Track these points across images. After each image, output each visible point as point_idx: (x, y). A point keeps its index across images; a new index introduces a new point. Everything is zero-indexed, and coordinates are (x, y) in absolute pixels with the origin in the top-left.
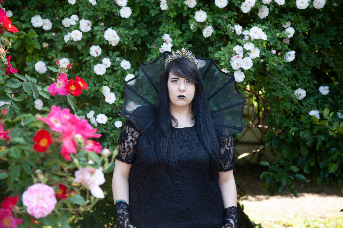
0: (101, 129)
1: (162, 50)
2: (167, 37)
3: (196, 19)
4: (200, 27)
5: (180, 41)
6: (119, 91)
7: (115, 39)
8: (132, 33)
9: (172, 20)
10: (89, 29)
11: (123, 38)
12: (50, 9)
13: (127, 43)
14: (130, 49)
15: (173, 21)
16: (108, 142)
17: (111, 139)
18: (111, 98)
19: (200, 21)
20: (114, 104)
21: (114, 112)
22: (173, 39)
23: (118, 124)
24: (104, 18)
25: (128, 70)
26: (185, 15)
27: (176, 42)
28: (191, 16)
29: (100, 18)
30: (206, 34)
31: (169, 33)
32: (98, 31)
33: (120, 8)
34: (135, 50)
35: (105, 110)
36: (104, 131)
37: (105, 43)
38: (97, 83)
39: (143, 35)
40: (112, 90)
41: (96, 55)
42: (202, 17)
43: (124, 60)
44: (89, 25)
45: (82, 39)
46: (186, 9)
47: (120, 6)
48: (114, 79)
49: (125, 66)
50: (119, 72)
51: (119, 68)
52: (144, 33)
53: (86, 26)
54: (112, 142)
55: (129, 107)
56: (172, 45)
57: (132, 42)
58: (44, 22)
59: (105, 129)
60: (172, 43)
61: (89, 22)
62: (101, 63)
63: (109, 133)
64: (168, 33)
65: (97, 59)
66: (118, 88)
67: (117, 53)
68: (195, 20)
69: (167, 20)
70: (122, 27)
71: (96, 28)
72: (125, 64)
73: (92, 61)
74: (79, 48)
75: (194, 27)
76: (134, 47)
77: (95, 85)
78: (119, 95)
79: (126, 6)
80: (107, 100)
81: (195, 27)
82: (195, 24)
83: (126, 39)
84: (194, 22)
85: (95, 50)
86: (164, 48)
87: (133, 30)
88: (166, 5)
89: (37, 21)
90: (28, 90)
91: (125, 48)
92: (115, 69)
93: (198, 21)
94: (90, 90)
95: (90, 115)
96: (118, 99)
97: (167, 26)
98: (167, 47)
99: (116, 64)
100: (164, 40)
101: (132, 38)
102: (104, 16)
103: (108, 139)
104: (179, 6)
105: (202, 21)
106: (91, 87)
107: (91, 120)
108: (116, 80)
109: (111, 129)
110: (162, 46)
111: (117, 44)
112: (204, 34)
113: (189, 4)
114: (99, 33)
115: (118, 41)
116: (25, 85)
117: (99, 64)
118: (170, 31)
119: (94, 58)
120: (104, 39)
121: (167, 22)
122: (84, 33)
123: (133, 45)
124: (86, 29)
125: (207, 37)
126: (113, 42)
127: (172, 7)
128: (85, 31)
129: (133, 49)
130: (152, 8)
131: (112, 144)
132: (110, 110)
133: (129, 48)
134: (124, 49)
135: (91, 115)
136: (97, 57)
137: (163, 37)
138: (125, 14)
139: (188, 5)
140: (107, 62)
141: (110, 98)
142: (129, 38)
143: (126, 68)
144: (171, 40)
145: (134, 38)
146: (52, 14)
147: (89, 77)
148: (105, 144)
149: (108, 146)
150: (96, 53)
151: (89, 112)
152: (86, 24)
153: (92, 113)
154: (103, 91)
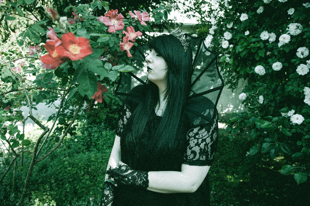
0: (296, 129)
10: (299, 32)
16: (302, 142)
32: (306, 31)
35: (304, 111)
36: (299, 131)
38: (302, 84)
41: (302, 57)
44: (298, 27)
45: (290, 42)
54: (307, 143)
58: (270, 35)
59: (301, 129)
61: (299, 25)
62: (306, 63)
63: (304, 134)
65: (302, 60)
71: (306, 29)
73: (297, 62)
74: (287, 51)
77: (299, 86)
80: (306, 101)
85: (302, 52)
89: (264, 36)
94: (293, 90)
95: (290, 113)
103: (303, 140)
106: (295, 87)
117: (302, 65)
119: (300, 59)
122: (292, 37)
124: (295, 32)
128: (294, 35)
147: (297, 78)
148: (299, 143)
149: (302, 147)
150: (302, 54)
151: (291, 110)
152: (295, 27)
153: (293, 111)
154: (303, 92)
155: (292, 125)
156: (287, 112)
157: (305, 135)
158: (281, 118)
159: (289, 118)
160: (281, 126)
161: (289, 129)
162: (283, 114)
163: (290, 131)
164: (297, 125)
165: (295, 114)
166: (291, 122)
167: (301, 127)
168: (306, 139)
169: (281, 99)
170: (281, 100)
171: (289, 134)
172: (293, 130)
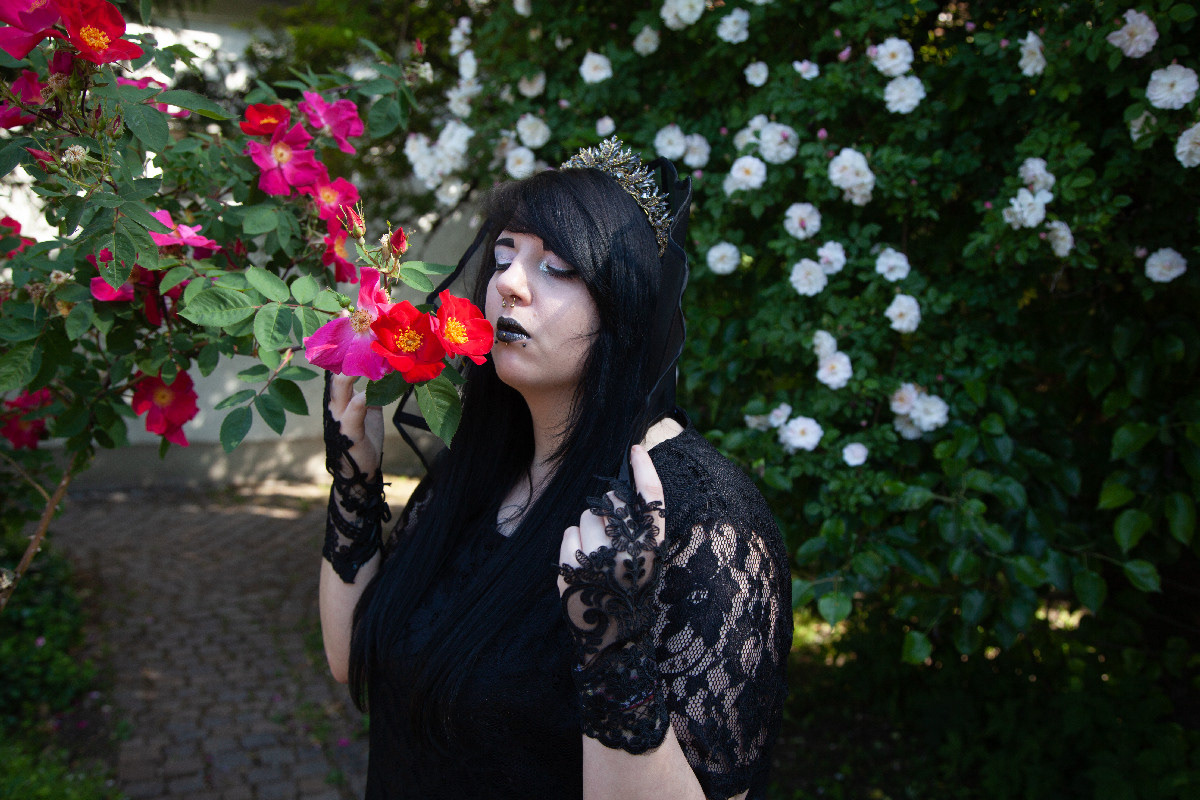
0: (801, 464)
1: (1013, 214)
2: (1035, 168)
3: (1151, 99)
4: (1170, 130)
5: (1083, 181)
6: (868, 348)
7: (859, 180)
8: (924, 162)
9: (1065, 117)
10: (788, 153)
11: (892, 181)
12: (715, 111)
13: (900, 194)
14: (915, 215)
15: (1072, 119)
16: (822, 505)
17: (834, 498)
18: (835, 370)
19: (1168, 107)
20: (847, 388)
21: (848, 413)
22: (1058, 178)
23: (855, 454)
24: (834, 116)
25: (899, 282)
26: (1112, 92)
27: (1068, 186)
28: (1134, 92)
29: (820, 117)
30: (1191, 154)
31: (1049, 157)
32: (811, 157)
33: (884, 80)
34: (929, 219)
35: (819, 406)
36: (810, 470)
37: (832, 195)
38: (806, 320)
39: (961, 170)
40: (843, 346)
41: (801, 235)
42: (1178, 89)
43: (890, 251)
44: (786, 139)
45: (765, 184)
46: (1113, 64)
47: (886, 74)
48: (858, 309)
49: (891, 269)
50: (872, 288)
51: (872, 276)
52: (969, 162)
53: (781, 143)
54: (835, 506)
55: (901, 399)
56: (1048, 197)
57: (924, 193)
58: (689, 143)
59: (818, 464)
60: (1052, 191)
61: (788, 131)
62: (816, 259)
63: (825, 477)
64: (1044, 157)
65: (805, 245)
66: (868, 338)
67: (874, 229)
68: (1147, 105)
69: (1050, 117)
70: (893, 145)
71: (808, 149)
72: (892, 264)
73: (790, 252)
74: (757, 211)
75: (1142, 130)
76: (929, 207)
77: (797, 326)
78: (869, 360)
79: (906, 75)
80: (823, 375)
81: (1148, 131)
82: (1147, 119)
83: (900, 182)
84: (1146, 113)
85: (802, 219)
86: (1021, 206)
87: (930, 155)
88: (1039, 56)
89: (671, 143)
90: (275, 339)
91: (899, 211)
92: (863, 277)
93: (1157, 104)
94: (781, 341)
95: (778, 417)
96: (861, 374)
97: (1044, 137)
98: (1030, 205)
99: (864, 262)
100: (1026, 182)
101: (925, 179)
102: (834, 110)
103: (822, 498)
104: (1092, 57)
105: (1177, 106)
106: (786, 330)
107: (780, 432)
108: (863, 312)
109: (832, 465)
110: (1012, 201)
111: (869, 199)
112: (1182, 153)
113: (1128, 44)
114: (815, 163)
115: (870, 187)
116: (270, 317)
117: (806, 263)
118: (1054, 152)
119: (797, 241)
120: (830, 183)
121: (1047, 125)
122: (770, 168)
123: (925, 204)
124: (778, 152)
125: (1193, 165)
126: (855, 190)
127: (1066, 64)
128: (776, 161)
129: (924, 215)
130: (1002, 80)
131: (835, 511)
132: (835, 405)
133: (911, 212)
134: (895, 217)
135: (779, 415)
136: (806, 240)
137: (1022, 169)
138: (901, 100)
139: (1123, 47)
140: (833, 254)
141: (833, 368)
142: (909, 180)
143: (892, 277)
144: (1051, 179)
145: (933, 180)
146: (718, 123)
147: (787, 300)
148: (812, 510)
149: (821, 519)
150: (803, 226)
151: (777, 407)
152: (779, 138)
153: (784, 410)
154: (813, 347)
155: (788, 457)
156: (767, 411)
157: (827, 482)
158: (748, 433)
159: (773, 434)
160: (762, 462)
161: (780, 469)
162: (752, 422)
163: (784, 474)
164: (800, 451)
165: (791, 417)
166: (782, 445)
167: (817, 457)
168: (830, 494)
169: (744, 367)
170: (744, 373)
171: (785, 484)
172: (795, 471)
